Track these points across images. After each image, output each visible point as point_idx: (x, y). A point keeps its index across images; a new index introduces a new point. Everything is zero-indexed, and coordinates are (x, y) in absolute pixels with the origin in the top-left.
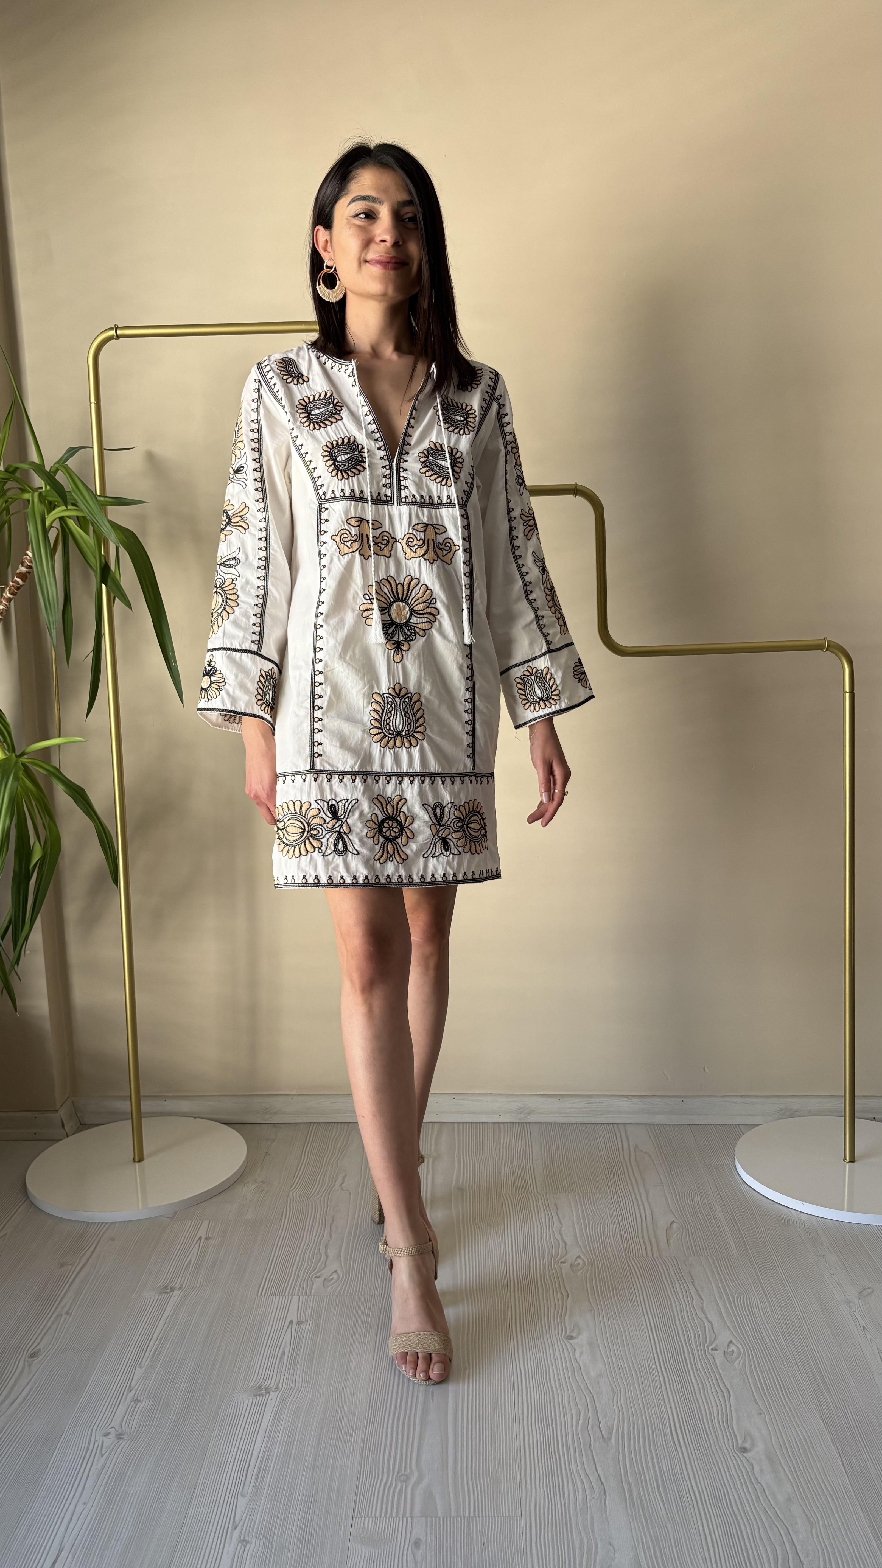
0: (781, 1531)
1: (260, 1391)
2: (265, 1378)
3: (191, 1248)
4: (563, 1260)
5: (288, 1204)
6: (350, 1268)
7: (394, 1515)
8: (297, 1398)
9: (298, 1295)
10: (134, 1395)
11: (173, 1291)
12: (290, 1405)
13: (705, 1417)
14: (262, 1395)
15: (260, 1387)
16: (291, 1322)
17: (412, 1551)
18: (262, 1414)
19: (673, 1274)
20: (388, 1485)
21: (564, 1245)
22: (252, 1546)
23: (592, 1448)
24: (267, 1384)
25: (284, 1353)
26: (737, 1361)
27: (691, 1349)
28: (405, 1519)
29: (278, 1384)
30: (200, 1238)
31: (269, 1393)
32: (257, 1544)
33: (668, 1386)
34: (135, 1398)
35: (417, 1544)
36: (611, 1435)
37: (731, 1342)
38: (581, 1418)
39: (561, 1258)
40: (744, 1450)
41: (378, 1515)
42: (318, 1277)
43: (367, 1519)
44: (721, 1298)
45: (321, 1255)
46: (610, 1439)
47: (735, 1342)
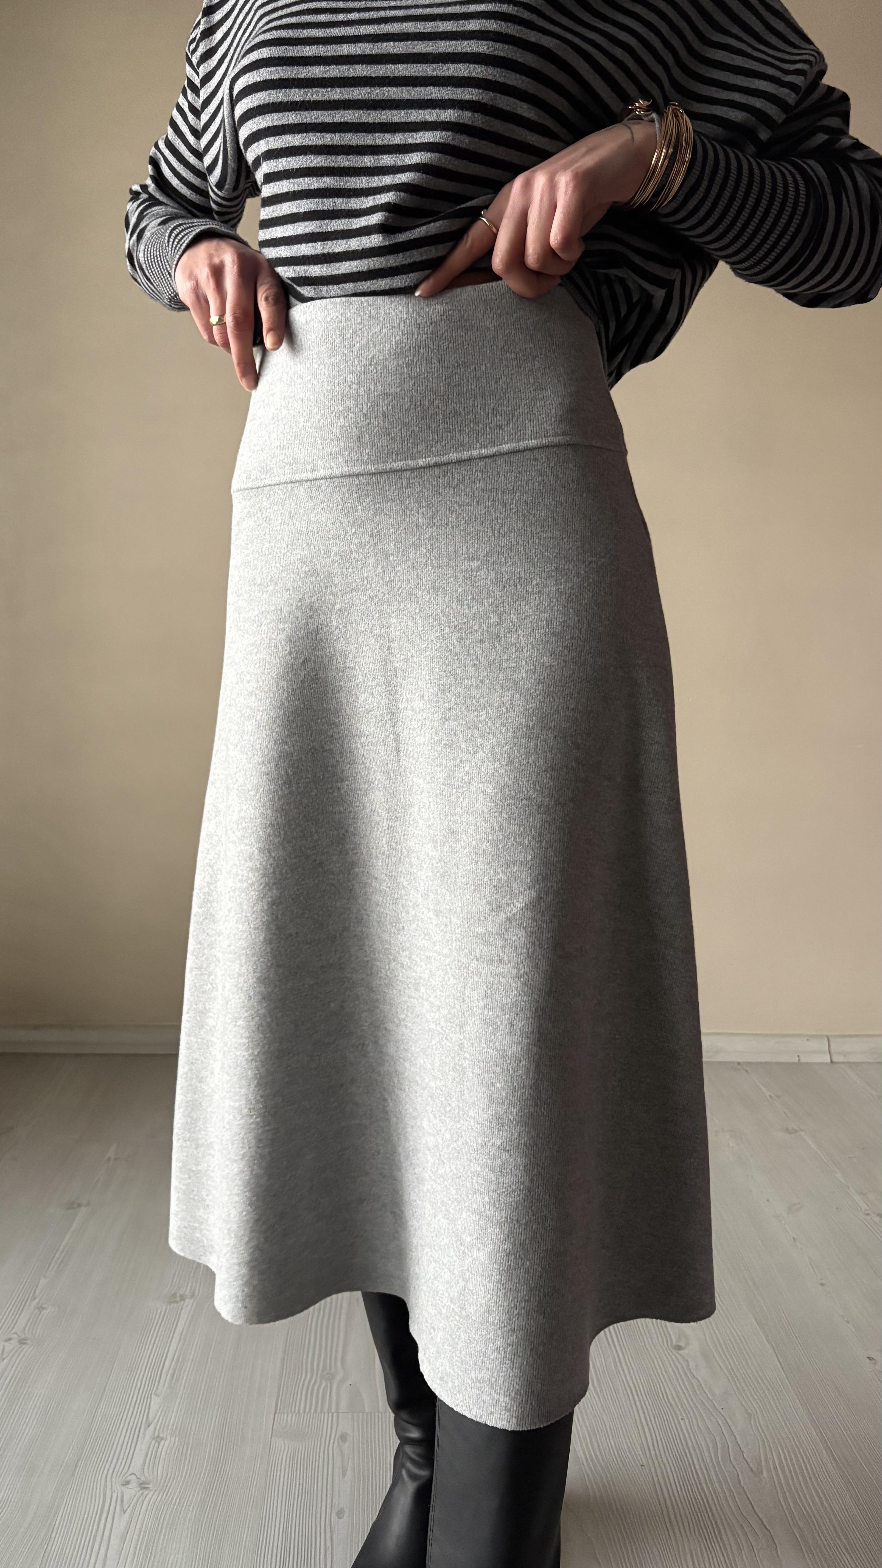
0: (720, 1422)
1: (175, 1298)
2: (180, 1286)
7: (319, 1410)
10: (39, 1303)
11: (80, 1207)
14: (177, 1302)
15: (174, 1295)
17: (338, 1444)
18: (176, 1321)
20: (312, 1383)
22: (167, 1442)
24: (181, 1292)
28: (330, 1414)
31: (184, 1300)
32: (173, 1440)
34: (40, 1305)
35: (343, 1438)
40: (679, 1348)
41: (301, 1411)
43: (290, 1415)
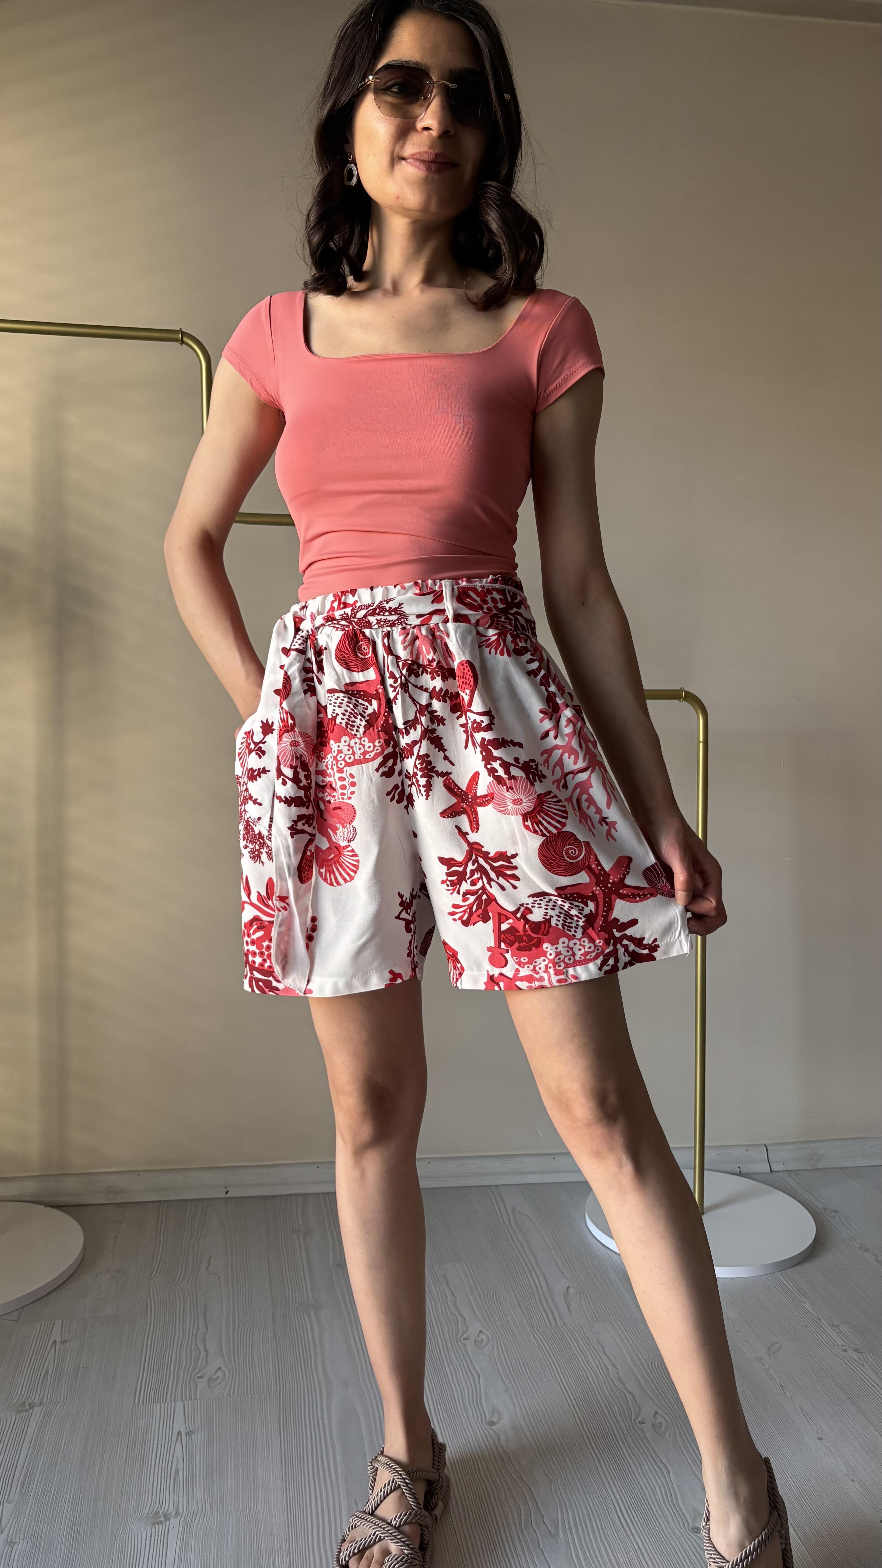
1: (158, 1519)
2: (161, 1502)
3: (46, 1355)
4: (465, 1336)
5: (152, 1295)
6: (235, 1363)
8: (203, 1522)
9: (182, 1400)
11: (33, 1408)
12: (196, 1532)
13: (649, 1499)
14: (161, 1522)
15: (157, 1514)
16: (179, 1433)
18: (165, 1546)
19: (582, 1345)
21: (463, 1320)
23: (541, 1546)
24: (164, 1509)
25: (177, 1471)
26: (667, 1434)
27: (618, 1424)
29: (178, 1508)
30: (55, 1342)
31: (169, 1520)
33: (604, 1468)
36: (559, 1530)
37: (656, 1413)
38: (523, 1513)
39: (463, 1334)
42: (201, 1377)
44: (635, 1365)
45: (199, 1350)
46: (558, 1534)
47: (660, 1412)
